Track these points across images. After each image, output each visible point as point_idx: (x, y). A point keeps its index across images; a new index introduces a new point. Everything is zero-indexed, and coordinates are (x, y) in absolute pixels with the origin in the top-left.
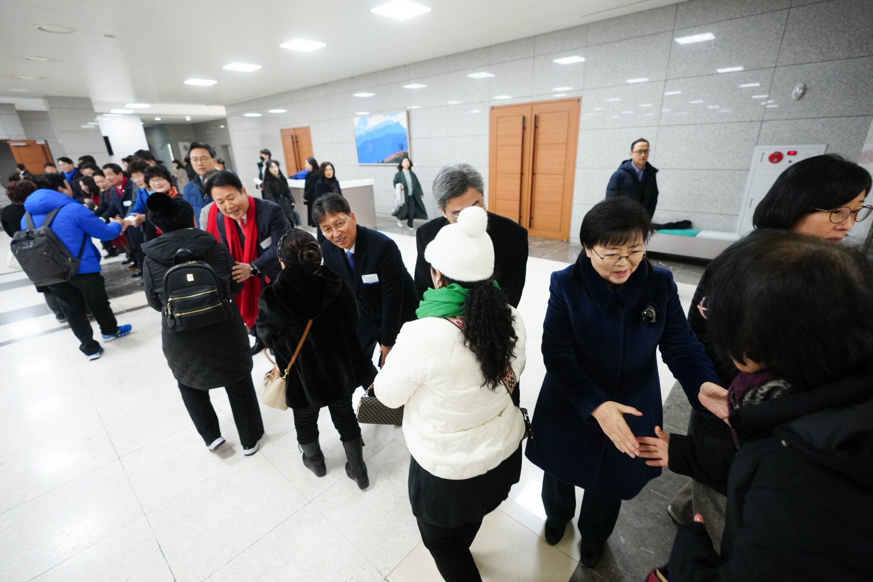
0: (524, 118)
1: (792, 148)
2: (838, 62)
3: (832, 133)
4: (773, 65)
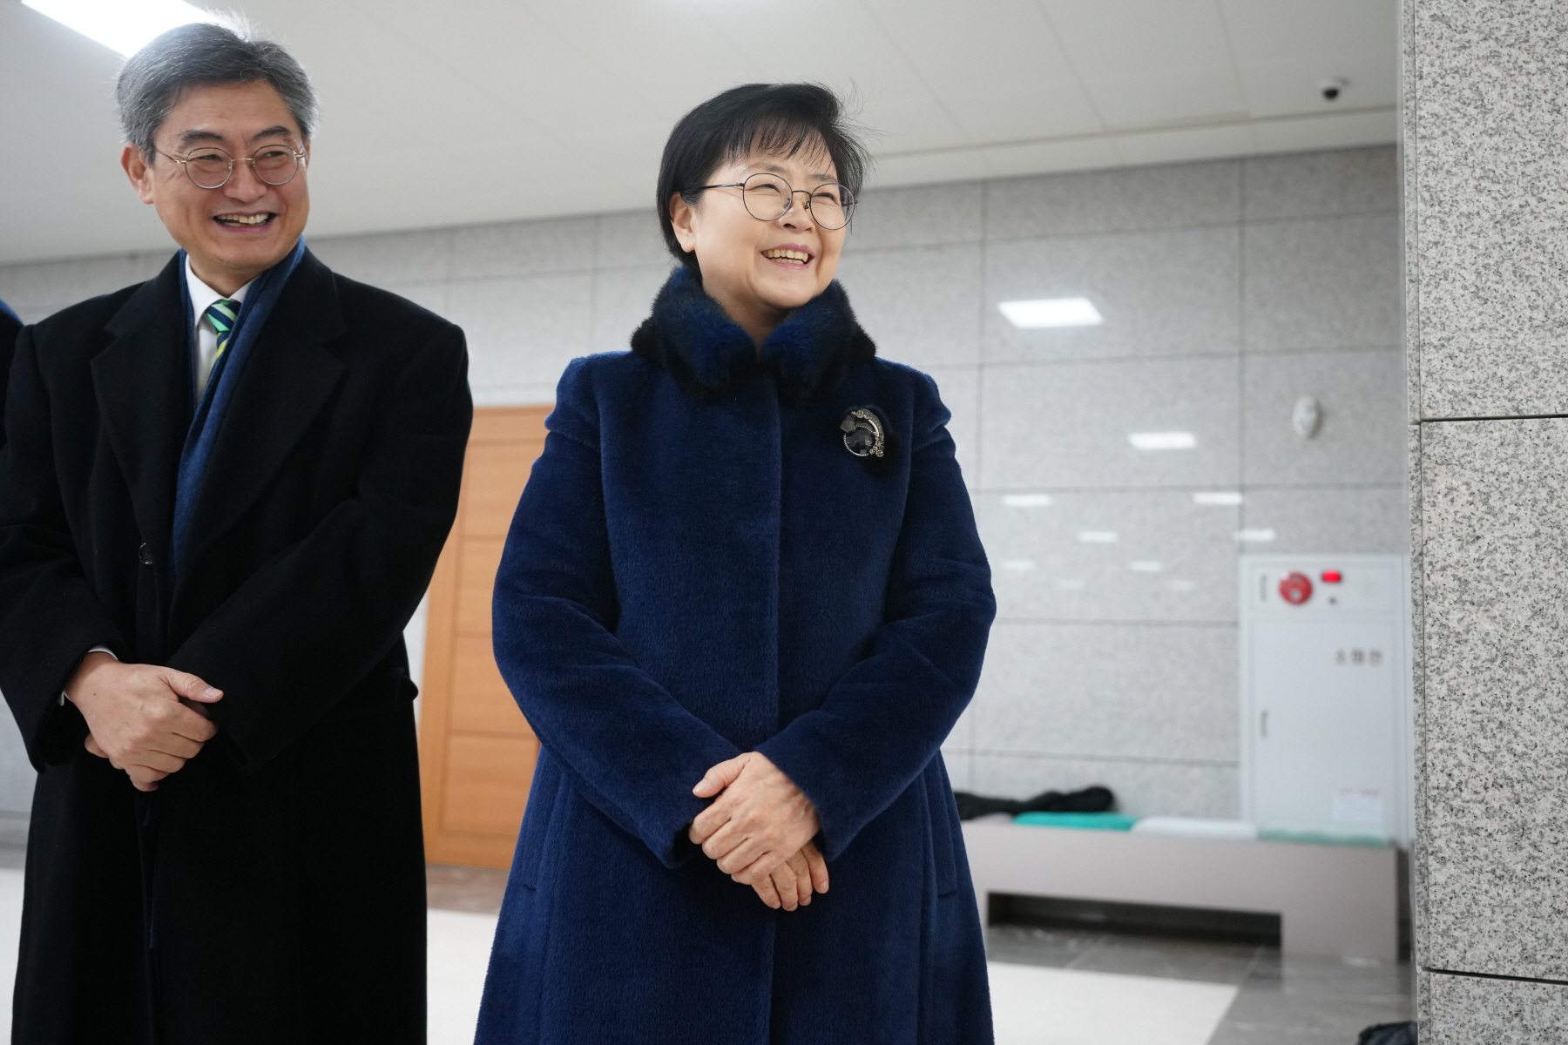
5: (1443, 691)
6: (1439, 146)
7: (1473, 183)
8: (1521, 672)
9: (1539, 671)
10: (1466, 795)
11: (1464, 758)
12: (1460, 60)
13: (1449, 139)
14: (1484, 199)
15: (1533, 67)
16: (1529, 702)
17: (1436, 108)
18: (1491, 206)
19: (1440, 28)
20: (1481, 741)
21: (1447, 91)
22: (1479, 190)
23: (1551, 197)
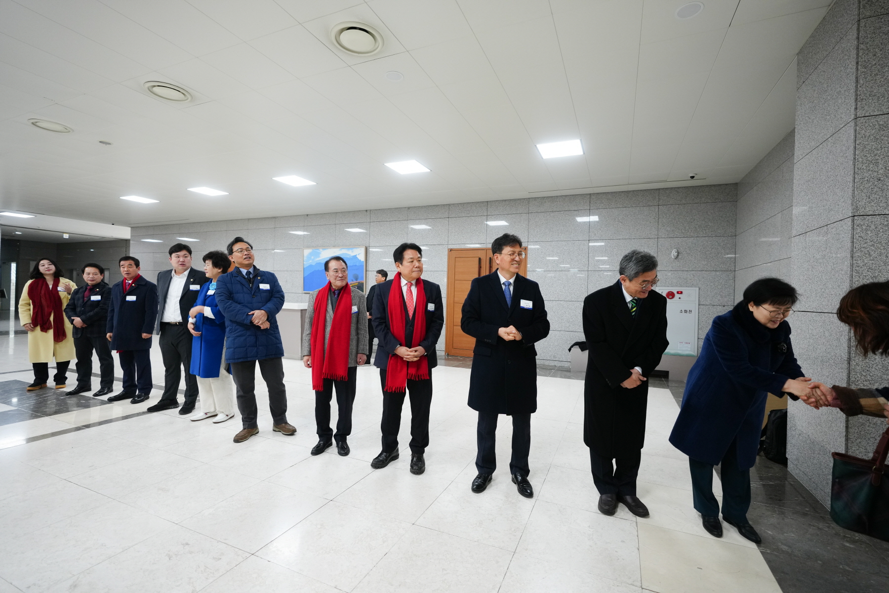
0: (480, 259)
1: (680, 289)
2: (692, 238)
3: (700, 281)
4: (657, 237)
5: (855, 364)
6: (859, 262)
7: (867, 270)
8: (873, 361)
9: (876, 361)
10: (859, 382)
11: (859, 376)
12: (865, 245)
13: (862, 261)
14: (869, 273)
15: (882, 248)
16: (874, 366)
17: (859, 254)
18: (871, 274)
19: (860, 239)
20: (863, 373)
21: (861, 251)
22: (868, 271)
23: (885, 274)
